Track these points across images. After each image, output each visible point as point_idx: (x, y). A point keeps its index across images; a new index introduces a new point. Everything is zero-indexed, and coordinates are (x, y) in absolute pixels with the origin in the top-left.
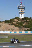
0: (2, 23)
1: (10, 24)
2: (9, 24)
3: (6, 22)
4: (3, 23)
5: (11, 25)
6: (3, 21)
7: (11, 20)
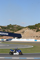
0: (25, 29)
1: (36, 30)
2: (34, 30)
3: (30, 27)
6: (27, 27)
7: (36, 25)
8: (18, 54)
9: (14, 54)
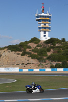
0: (3, 51)
2: (18, 52)
3: (12, 48)
4: (5, 50)
5: (22, 55)
6: (5, 47)
7: (21, 45)
8: (39, 91)
9: (34, 91)
